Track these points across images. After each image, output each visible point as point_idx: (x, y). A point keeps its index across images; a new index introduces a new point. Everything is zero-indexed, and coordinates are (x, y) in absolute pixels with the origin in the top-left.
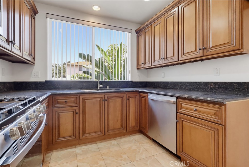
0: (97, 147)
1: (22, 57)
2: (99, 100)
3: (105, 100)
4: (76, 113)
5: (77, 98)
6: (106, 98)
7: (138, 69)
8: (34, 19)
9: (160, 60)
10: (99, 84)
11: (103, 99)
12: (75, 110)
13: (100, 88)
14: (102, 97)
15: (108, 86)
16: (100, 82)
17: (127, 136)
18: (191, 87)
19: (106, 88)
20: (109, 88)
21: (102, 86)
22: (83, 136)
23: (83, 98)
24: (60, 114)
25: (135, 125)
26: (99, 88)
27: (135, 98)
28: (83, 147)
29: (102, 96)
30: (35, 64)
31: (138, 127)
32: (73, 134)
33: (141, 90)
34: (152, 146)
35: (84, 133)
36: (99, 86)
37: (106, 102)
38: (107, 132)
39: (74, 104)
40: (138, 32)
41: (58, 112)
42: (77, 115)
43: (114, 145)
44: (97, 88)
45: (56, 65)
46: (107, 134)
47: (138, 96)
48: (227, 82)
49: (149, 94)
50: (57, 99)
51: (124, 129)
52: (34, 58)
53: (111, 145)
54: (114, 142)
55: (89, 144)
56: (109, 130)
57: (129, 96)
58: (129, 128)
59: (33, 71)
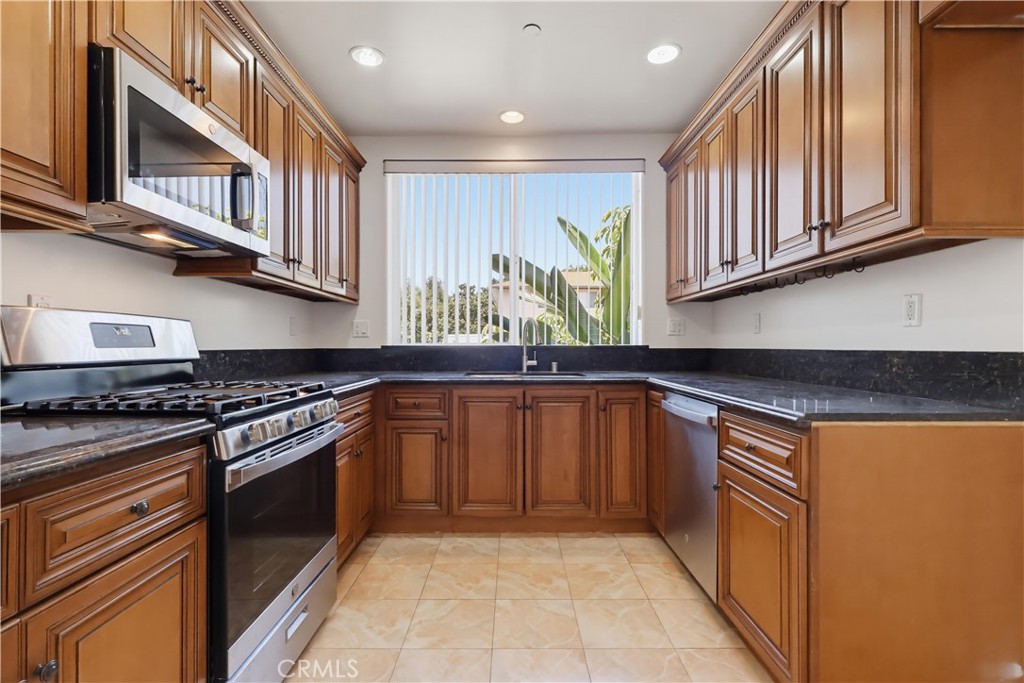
0: (496, 546)
1: (321, 290)
2: (507, 404)
3: (525, 407)
4: (443, 439)
5: (444, 394)
6: (529, 401)
7: (670, 300)
8: (356, 182)
9: (754, 258)
10: (525, 357)
11: (520, 402)
12: (441, 430)
13: (530, 368)
14: (515, 398)
15: (554, 365)
16: (531, 350)
17: (604, 535)
18: (834, 374)
19: (550, 369)
20: (558, 370)
21: (534, 363)
22: (459, 507)
23: (460, 398)
24: (403, 436)
25: (628, 498)
26: (525, 370)
27: (630, 405)
28: (460, 540)
29: (517, 392)
30: (361, 302)
31: (644, 509)
32: (434, 495)
33: (654, 379)
34: (667, 576)
35: (465, 501)
36: (527, 363)
37: (528, 412)
38: (533, 507)
39: (439, 414)
40: (670, 162)
41: (400, 431)
42: (445, 446)
43: (547, 550)
44: (521, 369)
45: (463, 287)
46: (530, 512)
47: (643, 400)
48: (937, 353)
49: (667, 393)
50: (397, 395)
51: (589, 507)
52: (356, 287)
53: (538, 548)
54: (552, 543)
55: (480, 534)
56: (537, 503)
57: (607, 400)
58: (608, 509)
59: (356, 321)
